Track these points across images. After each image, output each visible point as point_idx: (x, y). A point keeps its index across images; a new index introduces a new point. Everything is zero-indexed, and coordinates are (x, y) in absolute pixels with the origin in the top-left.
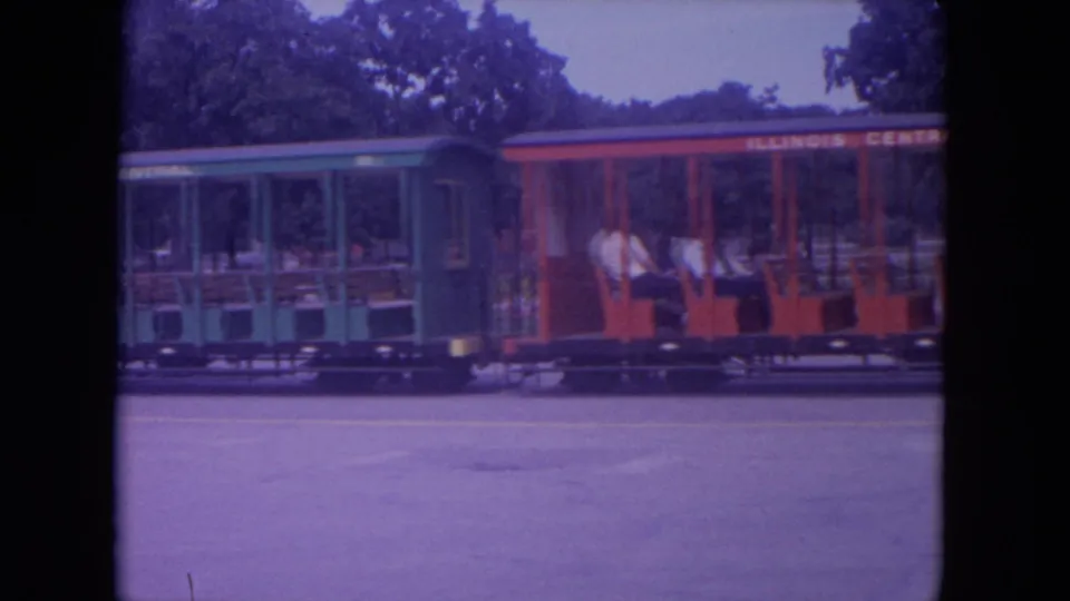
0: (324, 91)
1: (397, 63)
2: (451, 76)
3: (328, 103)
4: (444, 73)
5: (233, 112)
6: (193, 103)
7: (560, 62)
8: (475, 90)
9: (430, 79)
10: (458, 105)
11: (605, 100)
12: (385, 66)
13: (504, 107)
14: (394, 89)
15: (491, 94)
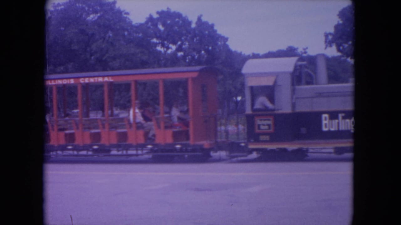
0: (138, 51)
1: (165, 40)
2: (185, 44)
3: (139, 55)
4: (182, 44)
5: (104, 58)
6: (88, 56)
7: (226, 39)
8: (194, 50)
9: (177, 46)
10: (188, 55)
11: (243, 53)
12: (160, 41)
13: (206, 56)
14: (164, 50)
15: (201, 51)
